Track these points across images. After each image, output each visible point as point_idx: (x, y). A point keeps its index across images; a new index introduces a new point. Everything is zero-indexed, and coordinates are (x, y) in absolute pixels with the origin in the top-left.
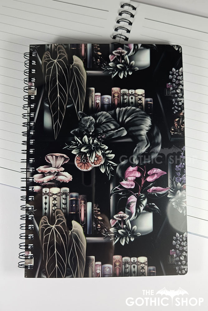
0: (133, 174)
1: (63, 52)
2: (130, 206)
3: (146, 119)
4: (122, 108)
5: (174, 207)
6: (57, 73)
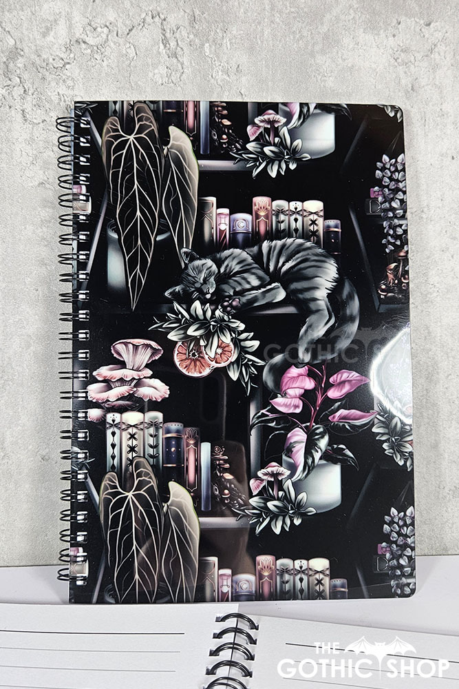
0: (298, 382)
1: (147, 119)
2: (292, 452)
3: (327, 265)
4: (274, 242)
6: (135, 165)
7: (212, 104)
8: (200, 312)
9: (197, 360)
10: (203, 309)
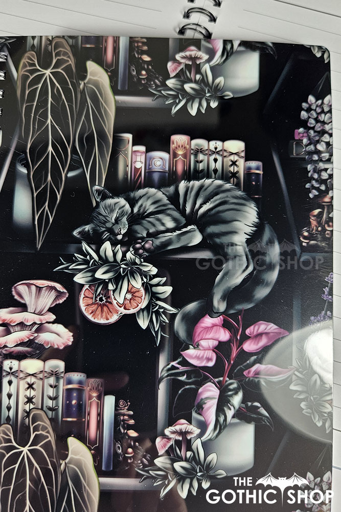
0: (212, 333)
1: (64, 54)
2: (203, 408)
3: (247, 209)
4: (192, 182)
5: (304, 412)
6: (50, 99)
7: (132, 40)
8: (110, 254)
9: (104, 305)
10: (113, 251)
